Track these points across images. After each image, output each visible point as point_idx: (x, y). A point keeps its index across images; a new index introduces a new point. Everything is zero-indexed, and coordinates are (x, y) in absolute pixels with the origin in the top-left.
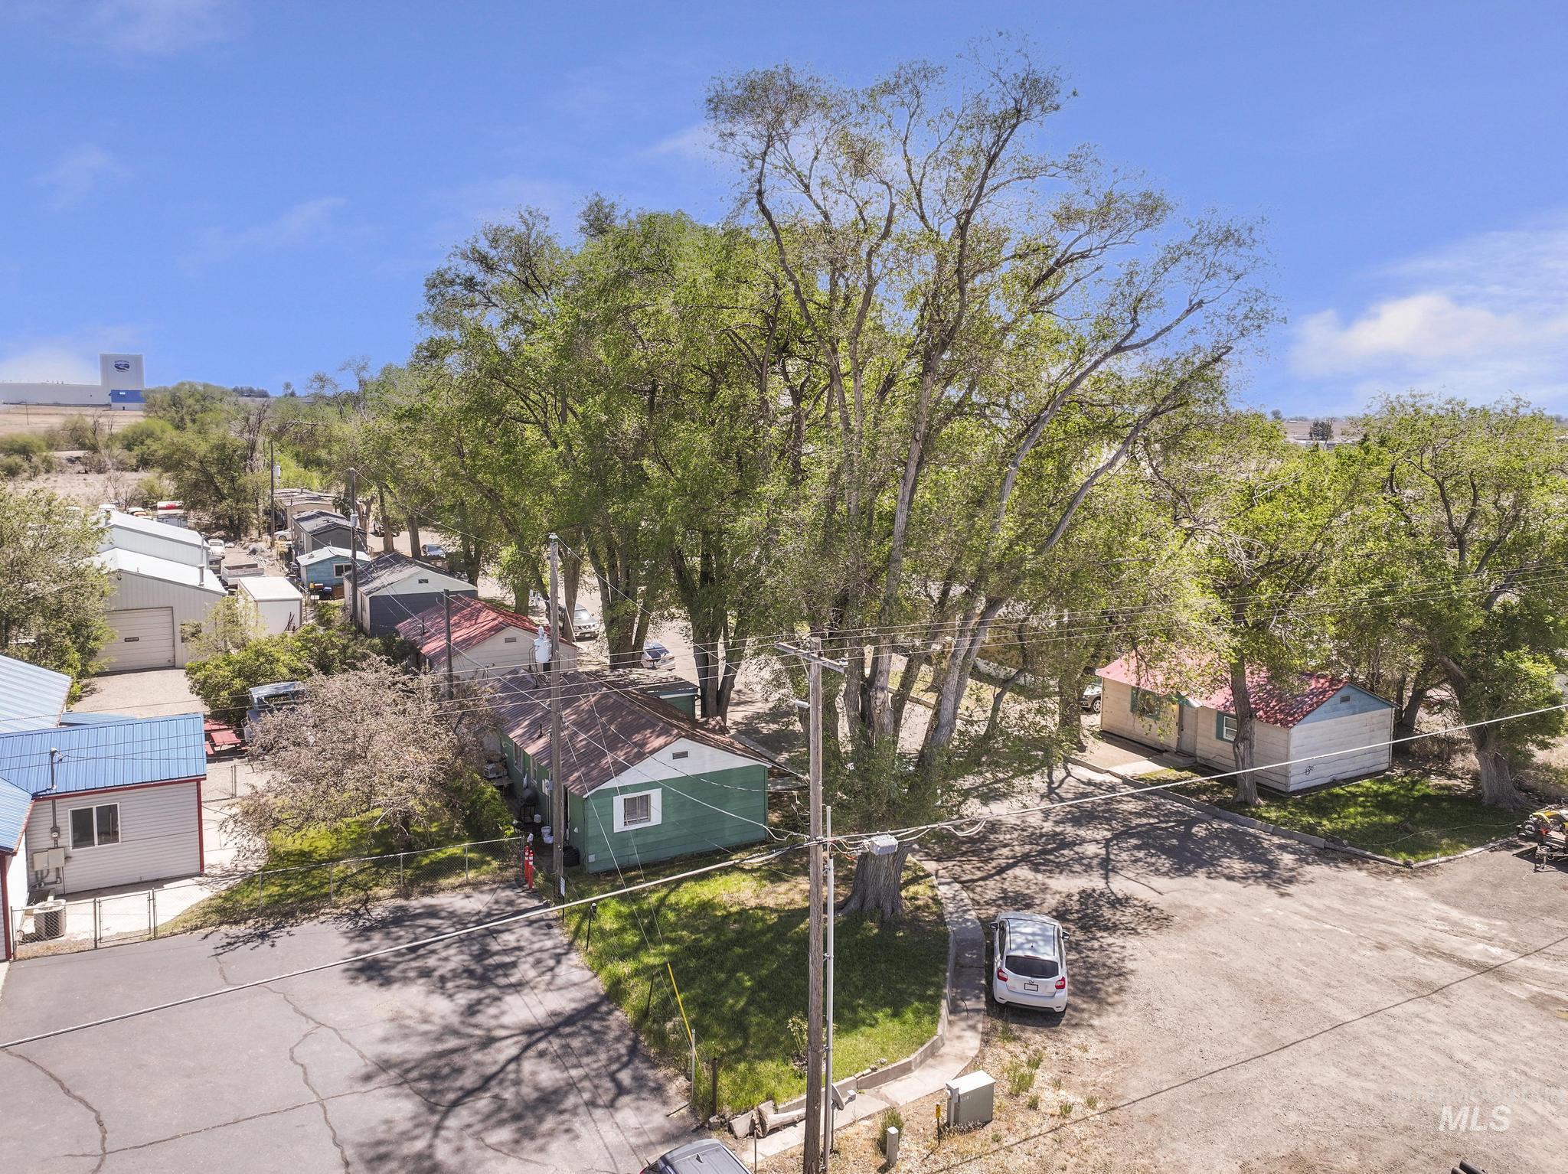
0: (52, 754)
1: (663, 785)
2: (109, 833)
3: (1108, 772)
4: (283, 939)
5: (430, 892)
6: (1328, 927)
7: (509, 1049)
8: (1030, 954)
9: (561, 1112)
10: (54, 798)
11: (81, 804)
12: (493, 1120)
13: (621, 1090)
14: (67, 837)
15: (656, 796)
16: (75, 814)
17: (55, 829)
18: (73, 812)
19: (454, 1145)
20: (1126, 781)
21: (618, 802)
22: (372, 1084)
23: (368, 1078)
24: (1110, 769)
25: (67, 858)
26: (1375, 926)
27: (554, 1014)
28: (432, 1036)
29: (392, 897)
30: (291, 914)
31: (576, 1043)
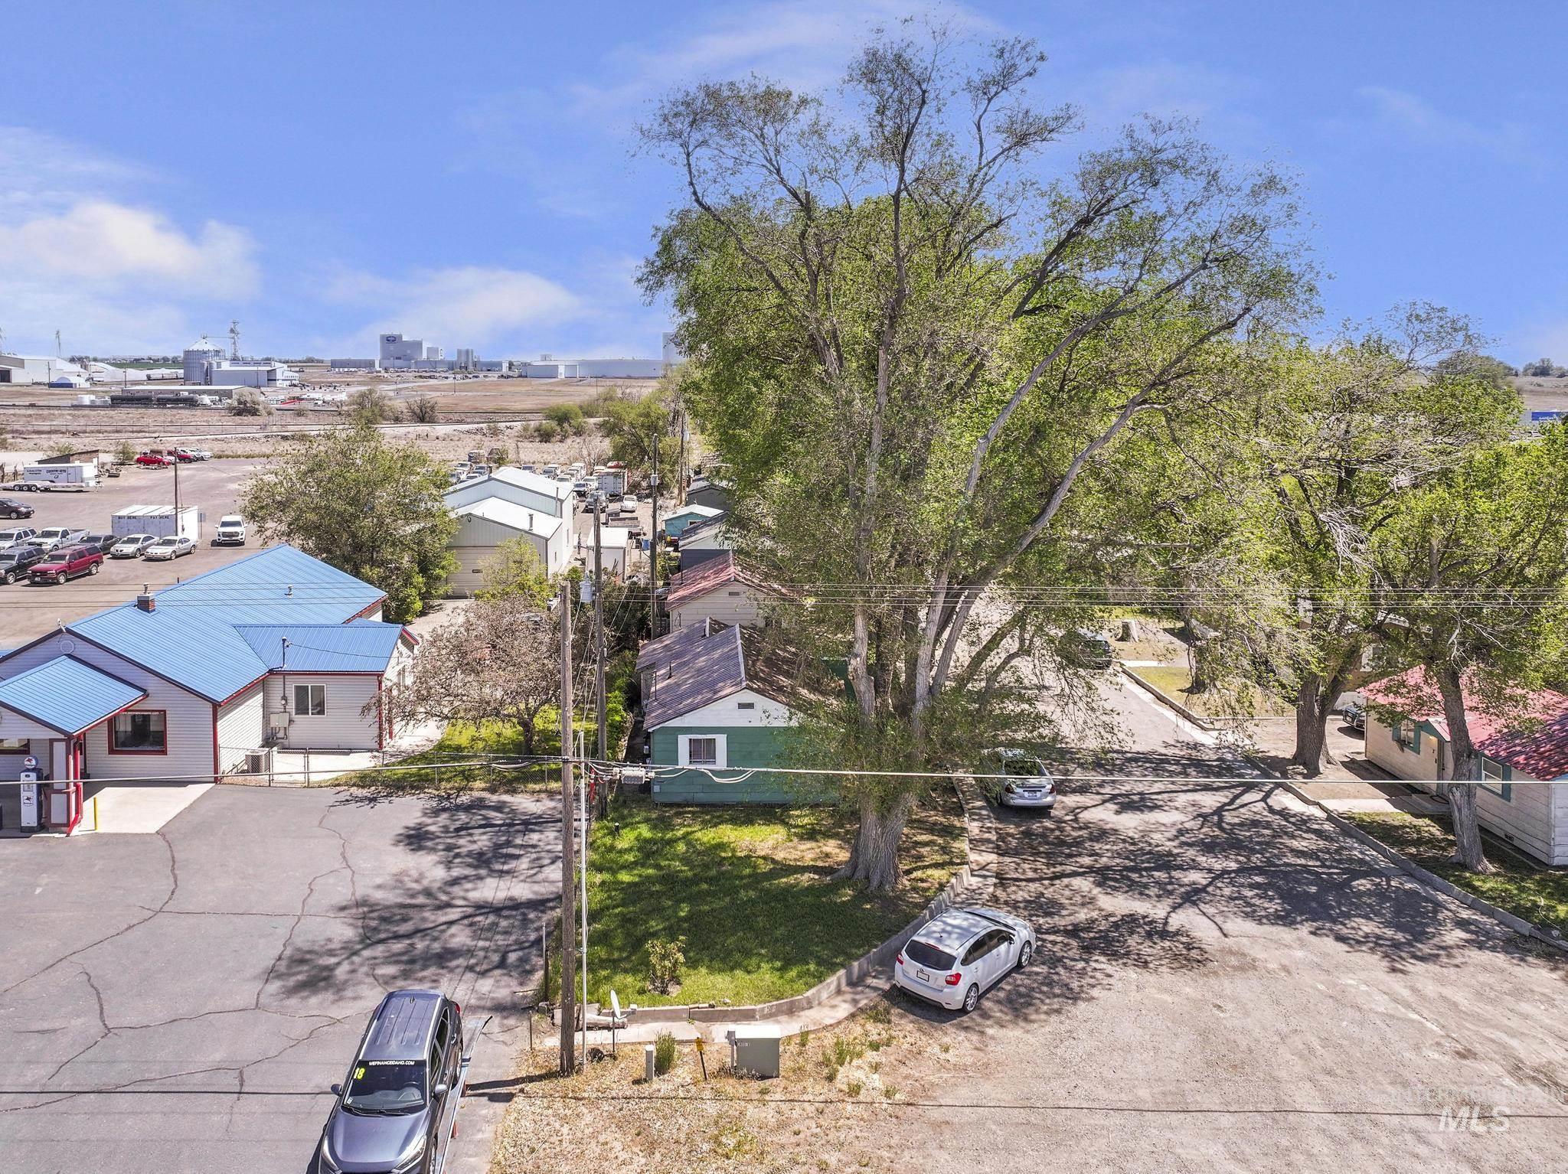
0: (284, 640)
1: (732, 733)
2: (320, 708)
3: (1318, 804)
4: (383, 806)
5: (513, 792)
6: (1415, 1017)
7: (453, 914)
8: (932, 942)
9: (443, 968)
10: (285, 674)
11: (303, 681)
12: (396, 958)
13: (502, 964)
14: (292, 705)
15: (721, 741)
16: (297, 688)
17: (284, 698)
18: (296, 687)
19: (353, 967)
20: (1330, 818)
21: (683, 742)
22: (342, 914)
23: (343, 908)
24: (1321, 802)
25: (291, 721)
26: (1487, 1032)
27: (511, 899)
28: (411, 892)
29: (483, 790)
30: (403, 789)
31: (504, 923)
